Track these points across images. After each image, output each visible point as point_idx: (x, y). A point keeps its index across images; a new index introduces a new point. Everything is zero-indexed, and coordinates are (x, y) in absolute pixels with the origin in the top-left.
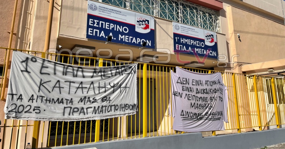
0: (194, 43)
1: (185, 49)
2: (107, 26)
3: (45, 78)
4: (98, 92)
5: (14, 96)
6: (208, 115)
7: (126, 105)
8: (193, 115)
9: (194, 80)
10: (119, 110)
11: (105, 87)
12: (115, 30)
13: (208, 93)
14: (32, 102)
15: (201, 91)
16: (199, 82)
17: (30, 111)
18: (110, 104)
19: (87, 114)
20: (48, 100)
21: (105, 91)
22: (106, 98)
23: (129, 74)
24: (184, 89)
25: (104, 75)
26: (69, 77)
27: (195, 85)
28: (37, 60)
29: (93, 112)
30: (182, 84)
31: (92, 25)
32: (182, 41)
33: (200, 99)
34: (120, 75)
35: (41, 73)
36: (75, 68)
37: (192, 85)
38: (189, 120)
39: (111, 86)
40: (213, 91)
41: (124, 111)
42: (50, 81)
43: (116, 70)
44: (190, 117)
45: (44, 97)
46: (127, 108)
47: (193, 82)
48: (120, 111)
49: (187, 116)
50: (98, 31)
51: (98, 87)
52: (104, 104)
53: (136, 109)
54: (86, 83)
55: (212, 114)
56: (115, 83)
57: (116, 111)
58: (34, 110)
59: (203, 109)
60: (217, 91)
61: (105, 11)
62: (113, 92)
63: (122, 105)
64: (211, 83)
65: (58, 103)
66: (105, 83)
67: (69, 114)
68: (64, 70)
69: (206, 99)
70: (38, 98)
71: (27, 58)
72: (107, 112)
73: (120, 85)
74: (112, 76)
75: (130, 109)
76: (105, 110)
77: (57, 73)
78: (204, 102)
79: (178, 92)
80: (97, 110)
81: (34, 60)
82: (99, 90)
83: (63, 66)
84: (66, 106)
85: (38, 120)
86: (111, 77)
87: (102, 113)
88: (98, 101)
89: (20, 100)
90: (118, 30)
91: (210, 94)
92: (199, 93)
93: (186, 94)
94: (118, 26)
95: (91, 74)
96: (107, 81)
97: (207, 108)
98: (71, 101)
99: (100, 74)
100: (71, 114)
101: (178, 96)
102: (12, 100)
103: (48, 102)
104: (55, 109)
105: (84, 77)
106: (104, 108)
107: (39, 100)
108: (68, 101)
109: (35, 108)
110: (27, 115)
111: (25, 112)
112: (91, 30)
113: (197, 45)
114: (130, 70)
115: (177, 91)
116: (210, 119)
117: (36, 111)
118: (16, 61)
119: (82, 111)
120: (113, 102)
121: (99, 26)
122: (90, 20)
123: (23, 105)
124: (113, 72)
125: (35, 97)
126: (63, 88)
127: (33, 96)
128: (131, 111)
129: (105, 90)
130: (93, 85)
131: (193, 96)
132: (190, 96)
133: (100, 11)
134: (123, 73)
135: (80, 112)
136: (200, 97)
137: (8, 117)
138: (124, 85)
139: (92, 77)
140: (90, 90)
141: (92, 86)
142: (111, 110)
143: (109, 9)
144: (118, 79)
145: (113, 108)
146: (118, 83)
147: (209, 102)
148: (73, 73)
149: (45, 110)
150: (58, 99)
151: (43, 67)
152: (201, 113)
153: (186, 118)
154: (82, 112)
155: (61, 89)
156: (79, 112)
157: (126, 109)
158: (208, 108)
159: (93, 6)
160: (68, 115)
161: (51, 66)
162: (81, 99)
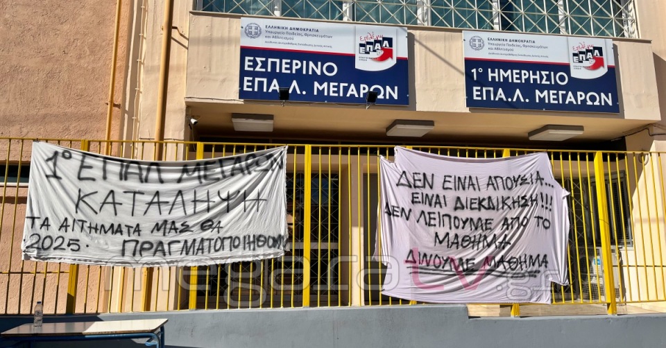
0: (532, 77)
1: (503, 96)
2: (284, 66)
3: (87, 187)
4: (193, 210)
5: (36, 220)
6: (493, 263)
7: (258, 238)
8: (444, 262)
9: (450, 177)
10: (241, 246)
11: (208, 201)
12: (304, 72)
13: (494, 209)
14: (66, 231)
15: (471, 203)
16: (467, 181)
17: (63, 246)
18: (220, 235)
19: (170, 254)
20: (93, 228)
21: (208, 210)
22: (210, 223)
23: (266, 170)
24: (415, 200)
25: (205, 177)
26: (133, 184)
27: (451, 189)
28: (73, 155)
29: (182, 251)
30: (410, 186)
31: (252, 69)
32: (493, 78)
33: (465, 223)
34: (244, 174)
35: (80, 179)
36: (142, 166)
37: (441, 188)
38: (429, 273)
39: (221, 198)
40: (514, 202)
41: (254, 249)
42: (96, 192)
43: (235, 163)
44: (433, 267)
45: (86, 222)
46: (261, 244)
47: (445, 181)
48: (244, 249)
49: (424, 264)
50: (265, 80)
51: (193, 201)
52: (205, 235)
53: (284, 246)
54: (167, 193)
55: (509, 262)
56: (230, 193)
57: (234, 250)
58: (69, 245)
59: (476, 248)
60: (530, 203)
61: (279, 35)
62: (228, 210)
63: (249, 236)
64: (509, 181)
65: (113, 233)
66: (208, 193)
67: (134, 254)
68: (121, 170)
69: (486, 223)
70: (76, 224)
71: (56, 153)
72: (212, 250)
73: (245, 195)
74: (224, 177)
75: (268, 245)
76: (210, 247)
77: (109, 176)
78: (481, 231)
79: (398, 207)
80: (191, 247)
81: (67, 154)
82: (195, 208)
83: (120, 163)
84: (127, 238)
85: (76, 262)
86: (222, 179)
87: (203, 253)
88: (192, 229)
89: (46, 227)
90: (310, 73)
91: (501, 211)
92: (463, 208)
93: (423, 212)
94: (311, 64)
95: (177, 176)
96: (214, 189)
97: (489, 245)
98: (138, 229)
99: (196, 174)
100: (138, 253)
101: (398, 216)
102: (32, 227)
103: (93, 231)
104: (107, 244)
105: (161, 181)
106: (206, 244)
107: (77, 228)
108: (130, 229)
109: (71, 242)
110: (58, 253)
111: (55, 249)
112: (248, 81)
113: (544, 82)
114: (270, 161)
115: (396, 205)
116: (498, 274)
117: (72, 247)
118: (38, 159)
119: (160, 248)
120: (227, 232)
121: (267, 69)
122: (247, 58)
123: (50, 237)
124: (225, 168)
125: (70, 222)
126: (121, 204)
127: (66, 219)
128: (272, 251)
129: (206, 207)
130: (182, 198)
131: (443, 216)
132: (432, 216)
133: (269, 37)
134: (251, 169)
135: (156, 251)
136: (467, 219)
137: (27, 257)
138: (253, 195)
139: (179, 181)
140: (175, 207)
141: (179, 199)
142: (222, 247)
143: (289, 28)
144: (238, 183)
145: (227, 243)
146: (239, 192)
147: (497, 231)
148: (140, 175)
149: (87, 246)
150: (112, 226)
151: (82, 167)
152: (469, 257)
153: (422, 268)
154: (160, 250)
155: (117, 206)
156: (153, 250)
157: (259, 246)
158: (493, 247)
159: (253, 28)
160: (132, 255)
161: (98, 163)
162: (157, 224)
